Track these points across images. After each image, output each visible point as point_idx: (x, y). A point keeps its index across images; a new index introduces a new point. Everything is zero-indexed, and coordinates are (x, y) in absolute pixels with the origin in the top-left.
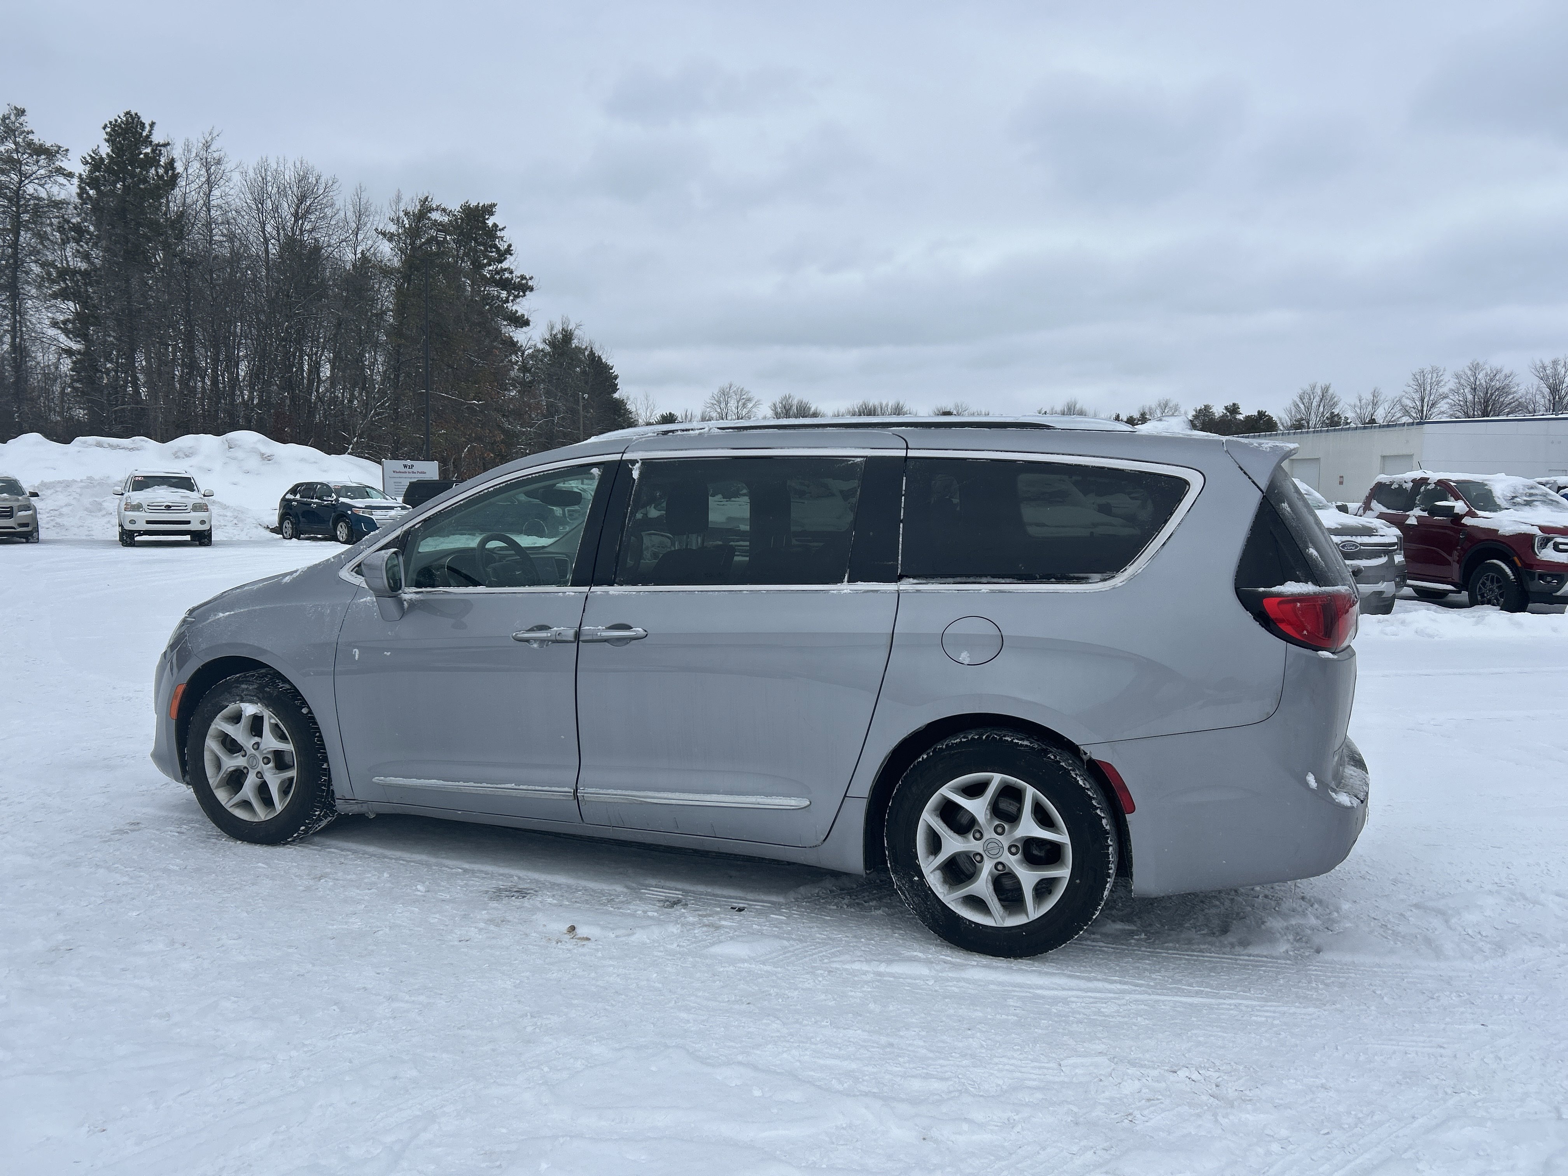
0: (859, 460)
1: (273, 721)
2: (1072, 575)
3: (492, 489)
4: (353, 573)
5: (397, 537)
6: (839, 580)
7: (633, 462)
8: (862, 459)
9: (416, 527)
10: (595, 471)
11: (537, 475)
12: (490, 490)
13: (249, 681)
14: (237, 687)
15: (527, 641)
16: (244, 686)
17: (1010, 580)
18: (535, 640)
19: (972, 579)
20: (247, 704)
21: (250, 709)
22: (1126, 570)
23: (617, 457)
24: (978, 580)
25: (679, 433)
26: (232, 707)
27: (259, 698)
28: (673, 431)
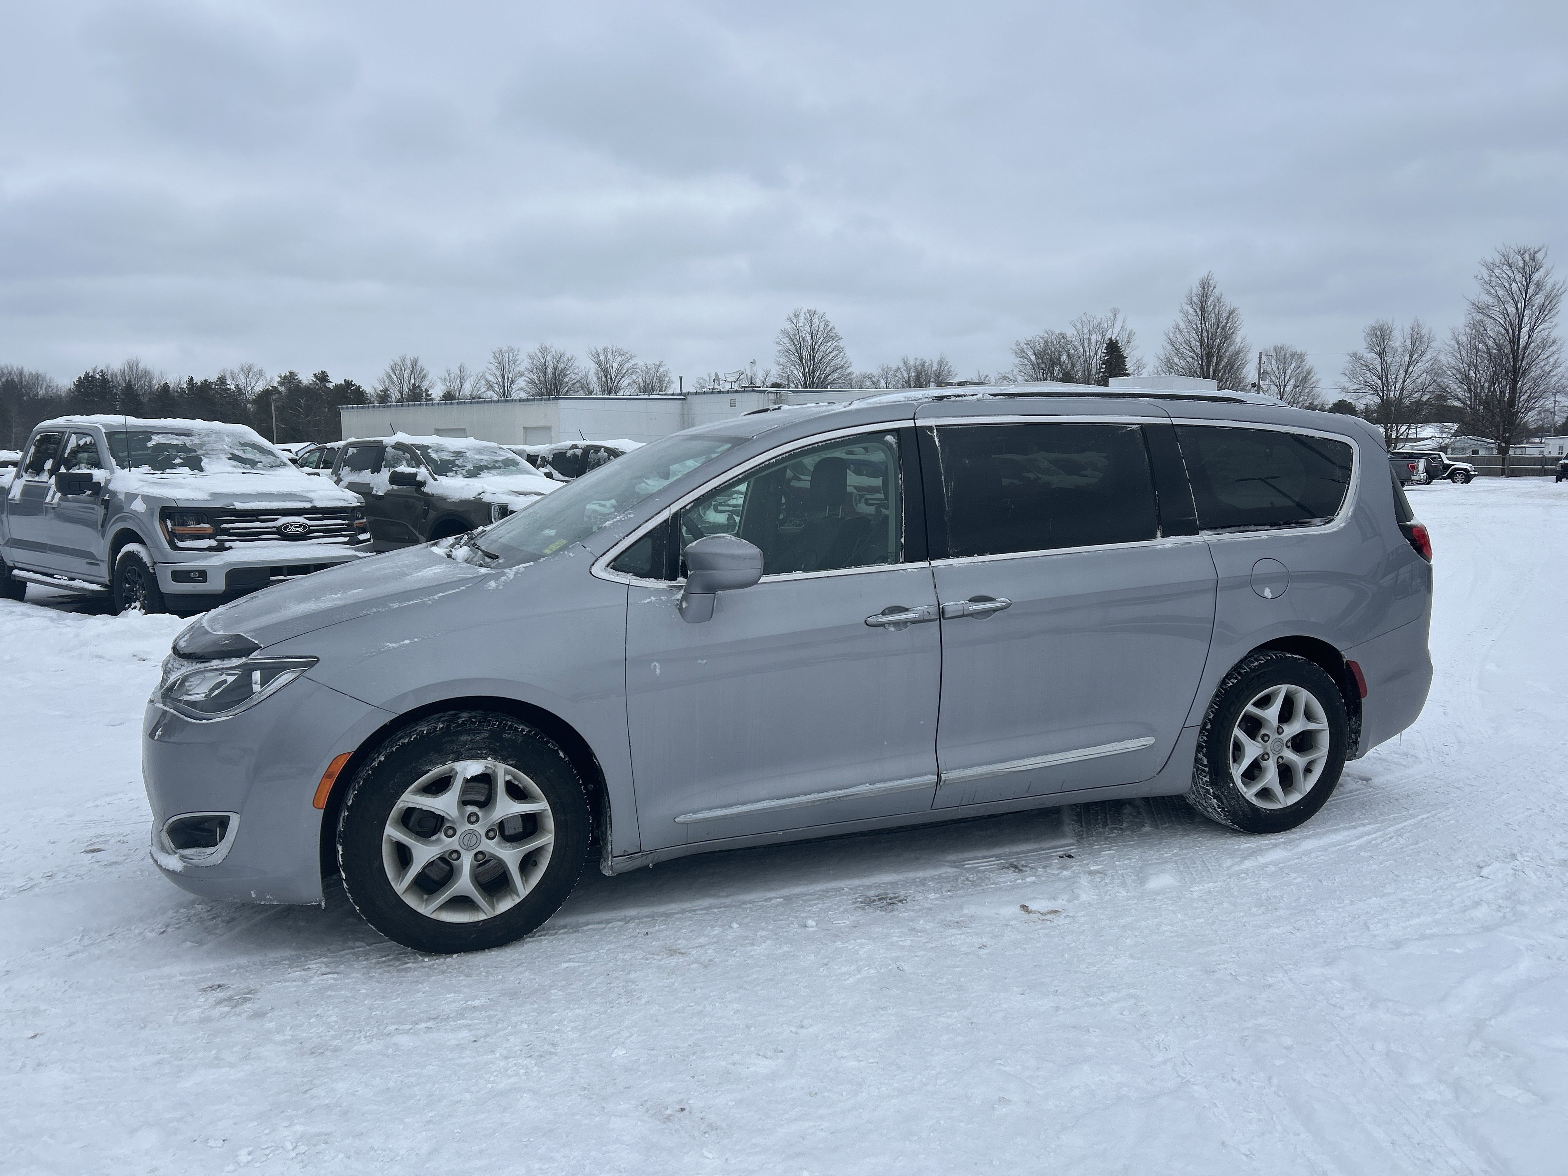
0: (1135, 426)
1: (508, 778)
2: (1302, 520)
3: (774, 460)
4: (609, 569)
5: (666, 521)
6: (1153, 536)
7: (930, 428)
8: (1137, 426)
9: (687, 508)
10: (889, 438)
11: (824, 443)
12: (772, 461)
13: (471, 729)
14: (452, 742)
15: (882, 625)
16: (464, 738)
17: (1267, 527)
18: (889, 623)
19: (1241, 528)
20: (469, 762)
21: (472, 768)
22: (1338, 513)
23: (910, 423)
24: (1246, 528)
25: (954, 398)
26: (436, 771)
27: (491, 749)
28: (946, 397)
